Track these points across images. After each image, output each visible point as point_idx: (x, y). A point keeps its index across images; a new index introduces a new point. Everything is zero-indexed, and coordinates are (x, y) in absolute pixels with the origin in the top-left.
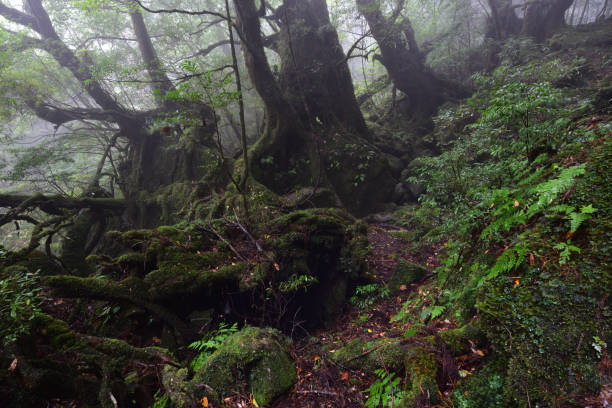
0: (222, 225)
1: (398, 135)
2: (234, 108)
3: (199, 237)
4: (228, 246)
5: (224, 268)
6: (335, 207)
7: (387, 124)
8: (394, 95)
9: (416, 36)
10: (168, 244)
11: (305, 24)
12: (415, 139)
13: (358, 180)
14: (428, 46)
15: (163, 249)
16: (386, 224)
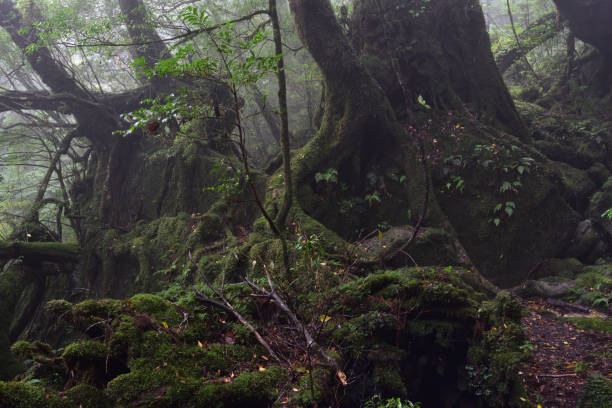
0: (243, 294)
1: (581, 126)
2: (268, 85)
3: (202, 316)
4: (253, 334)
5: (244, 376)
6: (455, 264)
7: (558, 104)
8: (571, 50)
10: (149, 327)
13: (501, 213)
15: (139, 334)
16: (560, 302)
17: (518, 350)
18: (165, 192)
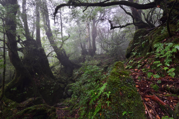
1: (63, 77)
7: (59, 74)
8: (61, 67)
11: (34, 47)
12: (68, 79)
13: (51, 93)
16: (61, 106)
17: (55, 117)
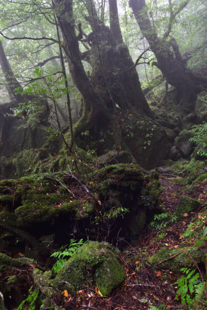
0: (61, 176)
1: (171, 114)
3: (47, 184)
4: (66, 190)
5: (65, 204)
7: (163, 107)
8: (167, 88)
9: (180, 49)
10: (28, 188)
11: (108, 44)
12: (182, 117)
13: (146, 145)
14: (188, 55)
15: (25, 191)
16: (167, 174)
17: (158, 189)
18: (24, 142)
